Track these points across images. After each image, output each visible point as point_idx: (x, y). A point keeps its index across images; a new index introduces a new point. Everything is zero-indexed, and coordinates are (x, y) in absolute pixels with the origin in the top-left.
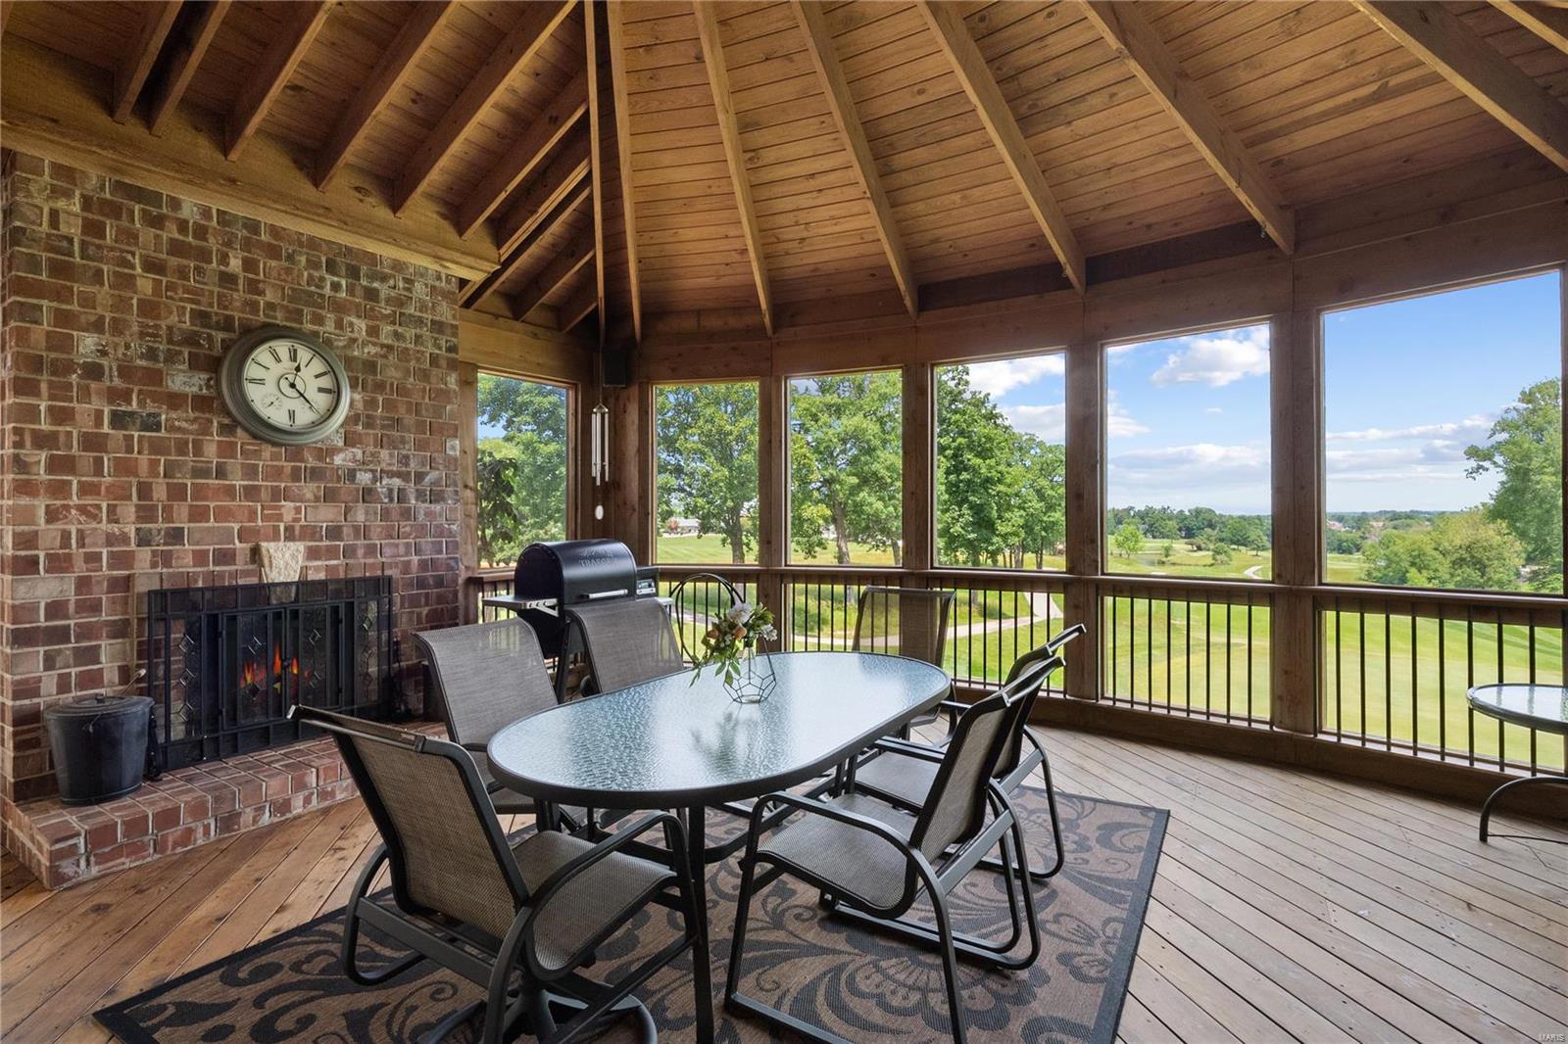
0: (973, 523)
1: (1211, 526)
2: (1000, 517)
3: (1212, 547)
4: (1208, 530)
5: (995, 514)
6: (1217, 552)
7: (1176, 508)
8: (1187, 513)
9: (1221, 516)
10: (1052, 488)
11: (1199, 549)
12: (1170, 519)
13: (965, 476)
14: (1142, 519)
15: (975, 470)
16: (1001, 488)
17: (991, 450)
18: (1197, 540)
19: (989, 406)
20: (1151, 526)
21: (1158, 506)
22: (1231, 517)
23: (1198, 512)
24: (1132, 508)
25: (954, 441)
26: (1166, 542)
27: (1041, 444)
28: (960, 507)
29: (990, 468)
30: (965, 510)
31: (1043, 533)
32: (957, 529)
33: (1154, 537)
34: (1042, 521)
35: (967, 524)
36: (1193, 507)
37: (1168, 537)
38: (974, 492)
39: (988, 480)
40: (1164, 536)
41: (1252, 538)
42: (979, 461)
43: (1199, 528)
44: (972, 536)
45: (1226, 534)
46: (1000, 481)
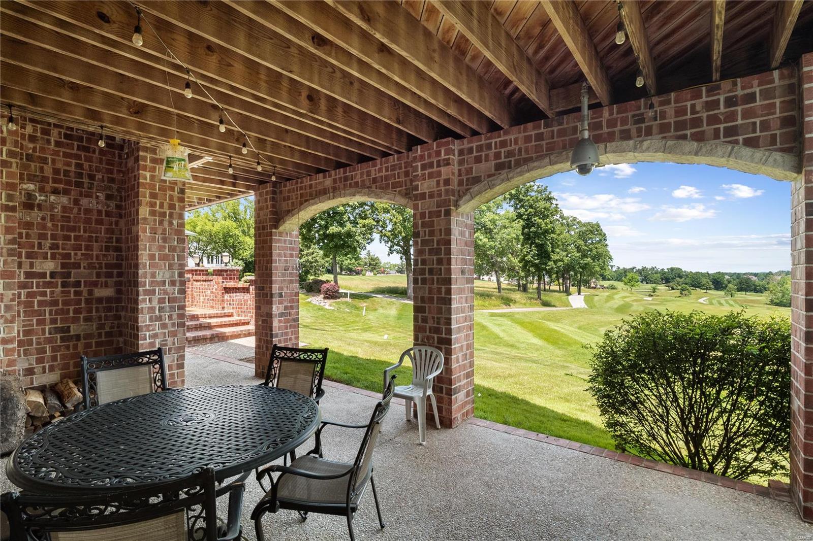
0: (538, 255)
1: (680, 277)
2: (553, 251)
3: (680, 287)
4: (678, 279)
5: (550, 249)
6: (683, 290)
7: (660, 267)
8: (666, 270)
9: (685, 272)
10: (585, 245)
11: (673, 289)
12: (656, 273)
13: (533, 229)
14: (640, 273)
15: (539, 226)
16: (553, 235)
17: (548, 215)
18: (671, 284)
19: (547, 193)
20: (645, 277)
21: (649, 267)
22: (691, 272)
23: (672, 269)
24: (634, 268)
25: (526, 211)
26: (654, 285)
27: (579, 222)
28: (531, 246)
29: (546, 224)
30: (533, 248)
31: (581, 270)
32: (529, 257)
33: (647, 283)
34: (580, 263)
35: (534, 255)
36: (669, 267)
37: (655, 283)
38: (539, 238)
39: (546, 232)
40: (651, 282)
41: (703, 283)
42: (540, 221)
43: (673, 279)
44: (537, 261)
45: (688, 280)
46: (553, 232)
